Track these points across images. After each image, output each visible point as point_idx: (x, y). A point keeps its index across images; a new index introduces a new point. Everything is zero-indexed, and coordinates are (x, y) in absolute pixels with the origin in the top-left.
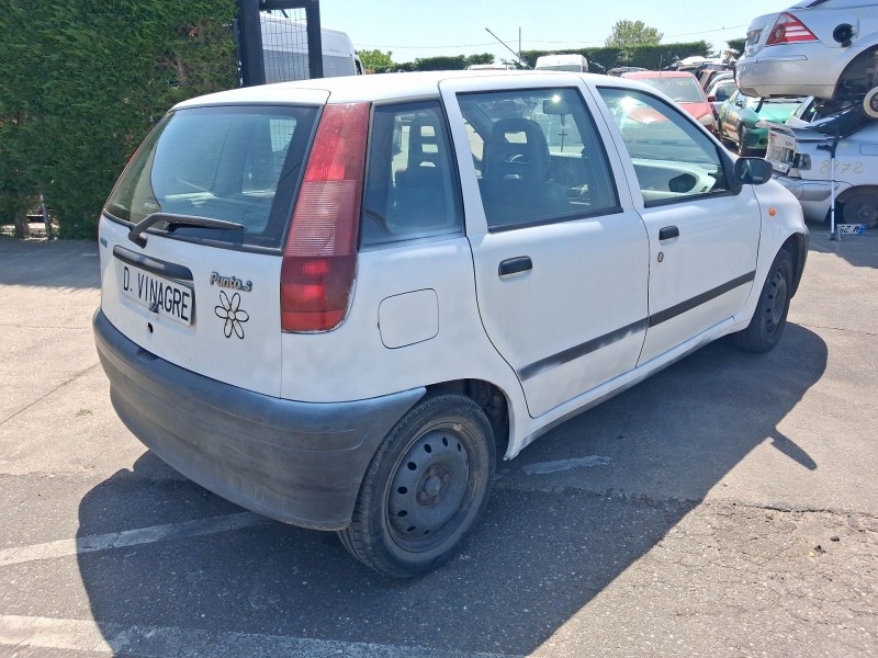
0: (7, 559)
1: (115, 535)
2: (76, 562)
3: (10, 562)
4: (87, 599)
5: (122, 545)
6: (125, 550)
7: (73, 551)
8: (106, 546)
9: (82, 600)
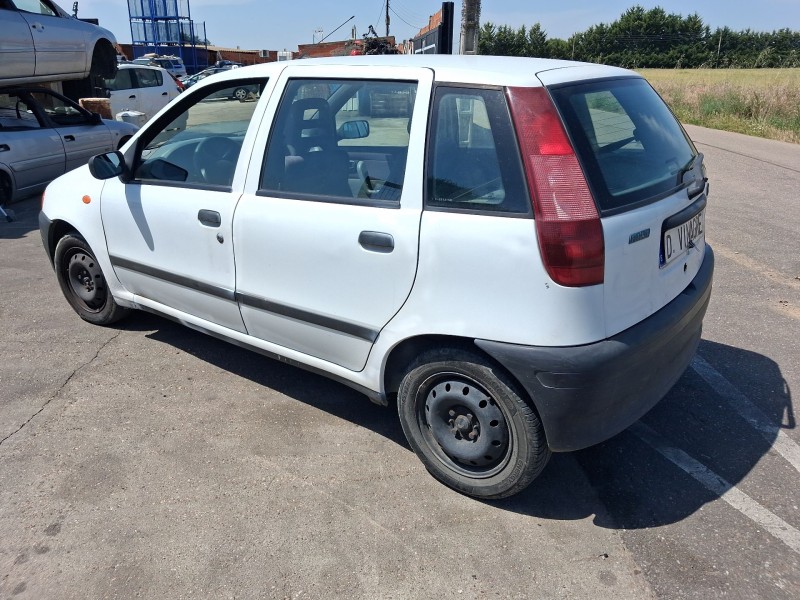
0: (784, 529)
1: (695, 475)
2: (741, 482)
3: (785, 524)
4: (763, 458)
5: (701, 465)
6: (704, 461)
7: (734, 490)
8: (711, 473)
9: (765, 460)
